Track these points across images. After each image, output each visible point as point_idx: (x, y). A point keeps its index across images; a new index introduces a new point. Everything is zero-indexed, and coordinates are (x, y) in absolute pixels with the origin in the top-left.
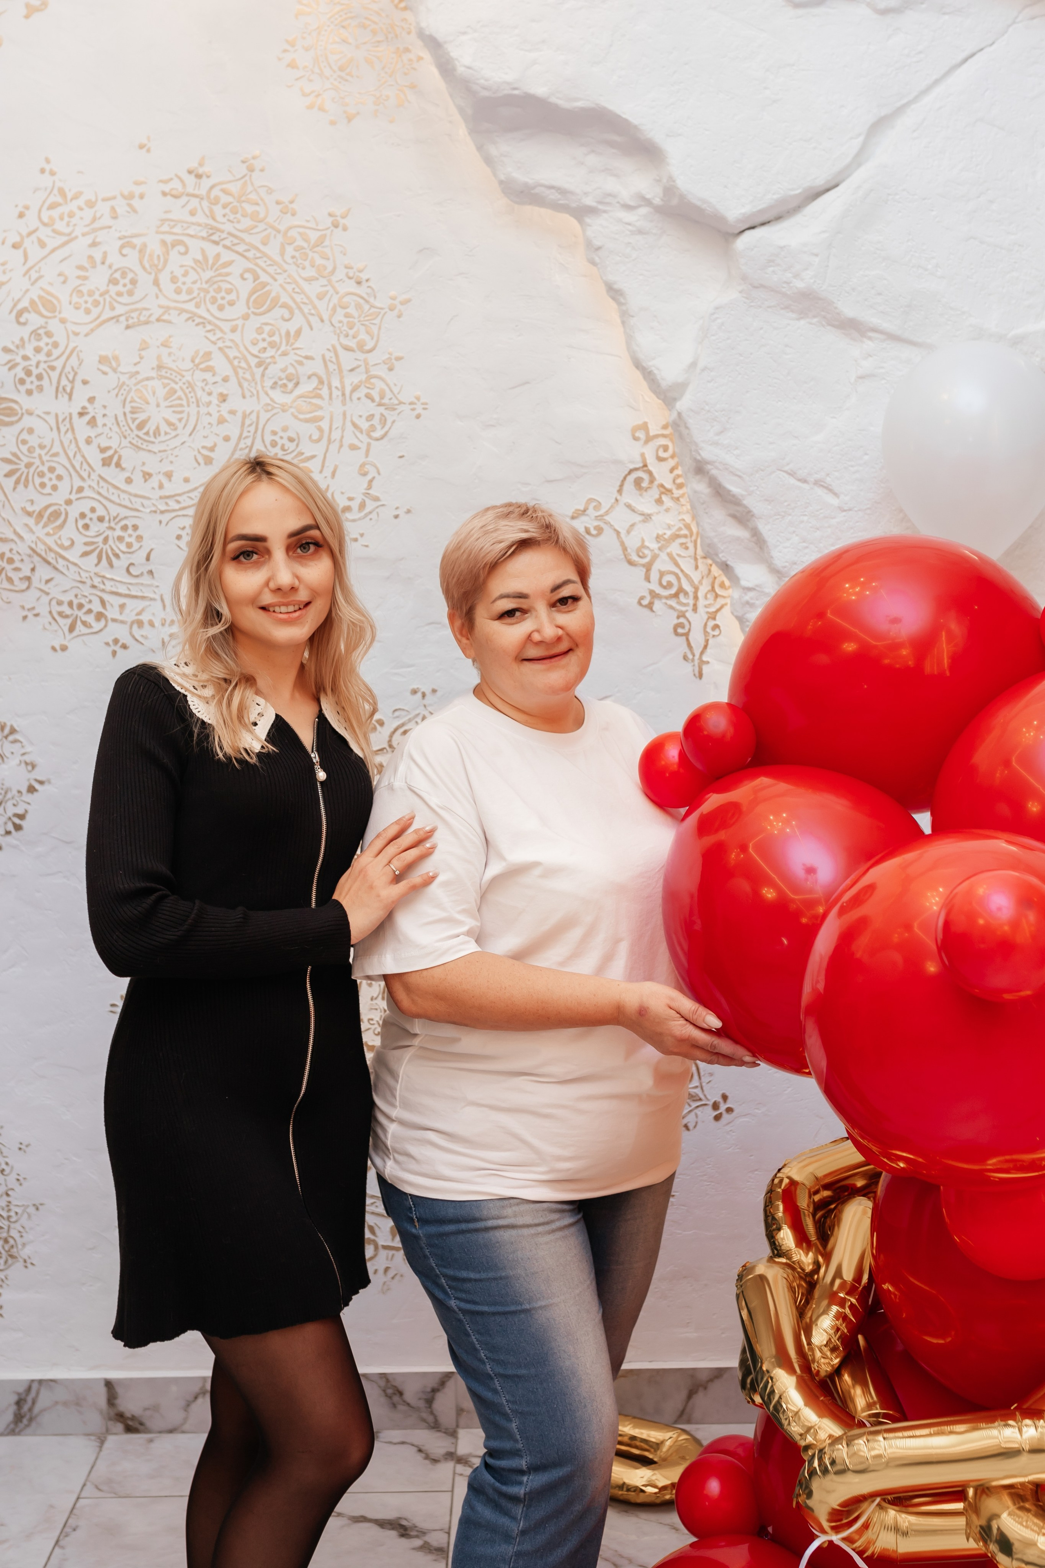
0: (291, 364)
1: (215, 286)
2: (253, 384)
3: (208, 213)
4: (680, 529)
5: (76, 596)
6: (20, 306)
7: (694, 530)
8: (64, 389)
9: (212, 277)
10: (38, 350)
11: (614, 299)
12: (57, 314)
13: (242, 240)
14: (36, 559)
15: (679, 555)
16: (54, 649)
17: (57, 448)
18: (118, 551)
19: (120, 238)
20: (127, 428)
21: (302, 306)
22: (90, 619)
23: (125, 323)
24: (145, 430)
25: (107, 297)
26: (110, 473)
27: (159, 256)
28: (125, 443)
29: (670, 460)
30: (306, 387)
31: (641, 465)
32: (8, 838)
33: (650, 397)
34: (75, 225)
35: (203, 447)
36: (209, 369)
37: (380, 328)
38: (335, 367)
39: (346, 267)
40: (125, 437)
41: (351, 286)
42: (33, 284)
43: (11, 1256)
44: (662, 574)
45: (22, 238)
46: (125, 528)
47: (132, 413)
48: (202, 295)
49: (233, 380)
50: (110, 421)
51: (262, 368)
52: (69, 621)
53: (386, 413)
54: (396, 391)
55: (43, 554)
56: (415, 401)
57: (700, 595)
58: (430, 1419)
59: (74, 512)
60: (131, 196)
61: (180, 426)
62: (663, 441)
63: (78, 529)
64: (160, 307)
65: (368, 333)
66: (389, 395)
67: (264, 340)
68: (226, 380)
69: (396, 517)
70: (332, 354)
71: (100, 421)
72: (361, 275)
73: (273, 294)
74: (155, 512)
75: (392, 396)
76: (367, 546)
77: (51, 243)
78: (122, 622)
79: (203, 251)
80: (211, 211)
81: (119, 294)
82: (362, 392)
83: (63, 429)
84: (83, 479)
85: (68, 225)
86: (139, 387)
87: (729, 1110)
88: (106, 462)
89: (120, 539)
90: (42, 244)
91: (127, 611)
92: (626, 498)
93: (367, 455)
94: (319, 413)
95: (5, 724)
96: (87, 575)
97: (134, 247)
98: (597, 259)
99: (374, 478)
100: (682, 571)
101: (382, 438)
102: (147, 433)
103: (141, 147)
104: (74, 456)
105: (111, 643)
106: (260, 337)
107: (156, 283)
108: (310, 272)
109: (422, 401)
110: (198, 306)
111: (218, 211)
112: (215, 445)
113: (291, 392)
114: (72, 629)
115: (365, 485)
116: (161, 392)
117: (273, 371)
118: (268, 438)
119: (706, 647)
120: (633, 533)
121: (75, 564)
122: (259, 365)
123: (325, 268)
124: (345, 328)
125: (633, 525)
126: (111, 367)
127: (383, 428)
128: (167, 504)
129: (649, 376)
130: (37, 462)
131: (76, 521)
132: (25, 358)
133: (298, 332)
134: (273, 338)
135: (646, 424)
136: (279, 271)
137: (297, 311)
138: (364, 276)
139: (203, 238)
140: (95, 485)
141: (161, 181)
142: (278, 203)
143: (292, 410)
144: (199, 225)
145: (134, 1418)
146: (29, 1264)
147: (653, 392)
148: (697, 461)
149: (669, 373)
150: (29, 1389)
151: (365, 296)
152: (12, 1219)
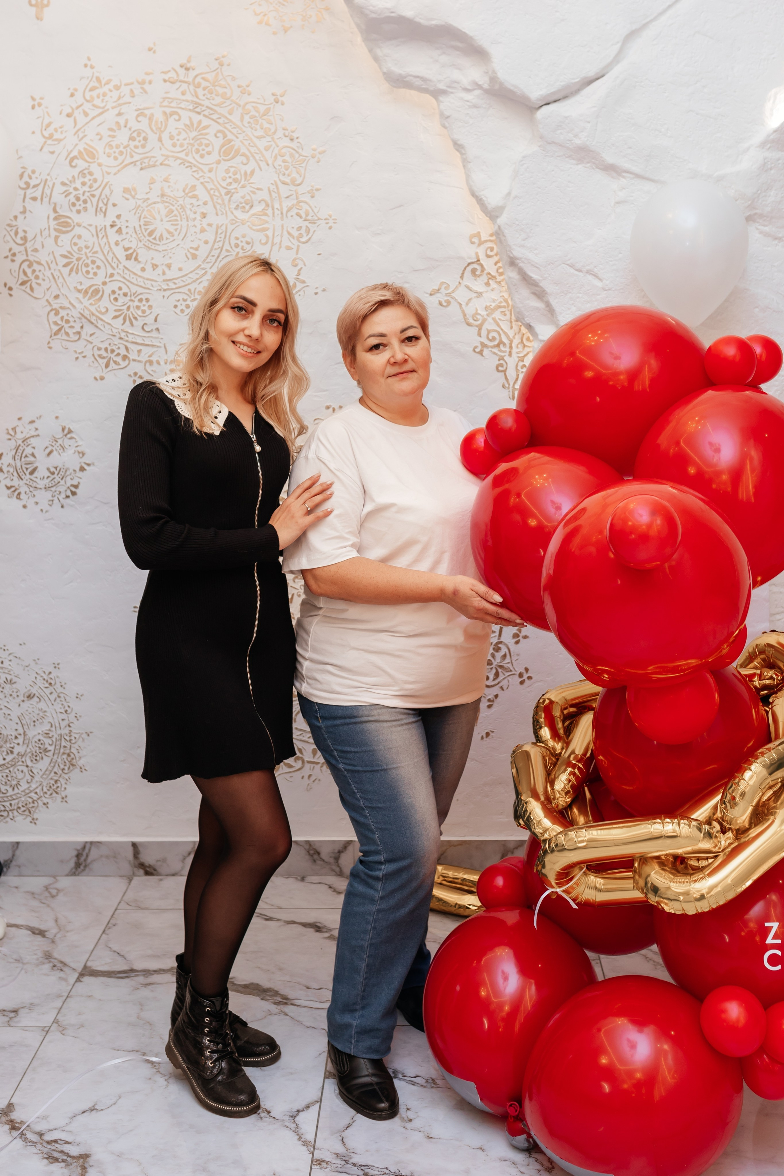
0: (249, 194)
1: (198, 142)
2: (223, 206)
3: (194, 94)
4: (501, 302)
5: (110, 344)
6: (72, 155)
7: (510, 303)
8: (101, 210)
9: (196, 136)
10: (84, 184)
12: (96, 160)
13: (215, 111)
14: (84, 320)
15: (500, 319)
16: (96, 379)
17: (97, 248)
18: (136, 316)
19: (136, 110)
20: (141, 235)
21: (255, 155)
22: (119, 359)
23: (140, 166)
24: (153, 237)
25: (128, 149)
26: (130, 264)
27: (161, 122)
28: (140, 245)
29: (494, 257)
30: (258, 208)
31: (476, 260)
32: (68, 500)
33: (481, 215)
34: (107, 102)
35: (191, 248)
36: (195, 197)
37: (305, 170)
38: (277, 195)
39: (284, 129)
40: (141, 241)
41: (286, 142)
42: (80, 141)
43: (72, 765)
44: (489, 332)
45: (73, 110)
46: (141, 300)
47: (145, 225)
48: (190, 147)
49: (210, 203)
50: (131, 230)
51: (229, 196)
52: (105, 361)
53: (309, 225)
54: (316, 211)
55: (88, 317)
56: (328, 217)
57: (512, 345)
58: (337, 870)
59: (108, 289)
60: (143, 83)
61: (176, 234)
62: (490, 245)
63: (110, 301)
64: (162, 155)
65: (298, 173)
66: (311, 214)
67: (230, 177)
68: (205, 203)
69: (316, 294)
70: (274, 187)
71: (124, 230)
72: (293, 134)
73: (236, 147)
74: (160, 290)
75: (313, 214)
77: (92, 114)
78: (140, 361)
79: (190, 119)
80: (196, 92)
81: (136, 147)
82: (294, 211)
83: (100, 236)
84: (114, 268)
85: (102, 101)
86: (149, 208)
87: (530, 678)
88: (128, 258)
89: (138, 307)
90: (86, 114)
91: (142, 354)
92: (466, 282)
93: (297, 254)
94: (266, 226)
95: (65, 427)
96: (117, 331)
97: (145, 116)
98: (447, 125)
99: (302, 268)
100: (502, 330)
101: (307, 242)
102: (155, 239)
103: (150, 49)
104: (108, 253)
105: (132, 375)
106: (227, 176)
107: (160, 140)
108: (260, 133)
109: (333, 217)
110: (187, 155)
111: (200, 92)
112: (199, 246)
113: (248, 212)
114: (107, 366)
115: (296, 273)
116: (164, 212)
117: (236, 197)
118: (233, 242)
119: (515, 379)
120: (470, 305)
121: (109, 324)
122: (227, 194)
123: (270, 130)
124: (283, 169)
125: (470, 300)
126: (131, 195)
127: (307, 235)
128: (168, 285)
129: (480, 201)
130: (84, 257)
131: (110, 296)
132: (76, 189)
133: (253, 172)
134: (236, 176)
135: (479, 233)
136: (240, 132)
137: (251, 158)
138: (295, 135)
139: (190, 110)
140: (121, 272)
141: (163, 72)
142: (239, 87)
143: (249, 223)
144: (188, 101)
145: (150, 866)
146: (83, 770)
147: (484, 212)
148: (511, 258)
149: (493, 199)
150: (84, 848)
151: (296, 148)
152: (73, 742)
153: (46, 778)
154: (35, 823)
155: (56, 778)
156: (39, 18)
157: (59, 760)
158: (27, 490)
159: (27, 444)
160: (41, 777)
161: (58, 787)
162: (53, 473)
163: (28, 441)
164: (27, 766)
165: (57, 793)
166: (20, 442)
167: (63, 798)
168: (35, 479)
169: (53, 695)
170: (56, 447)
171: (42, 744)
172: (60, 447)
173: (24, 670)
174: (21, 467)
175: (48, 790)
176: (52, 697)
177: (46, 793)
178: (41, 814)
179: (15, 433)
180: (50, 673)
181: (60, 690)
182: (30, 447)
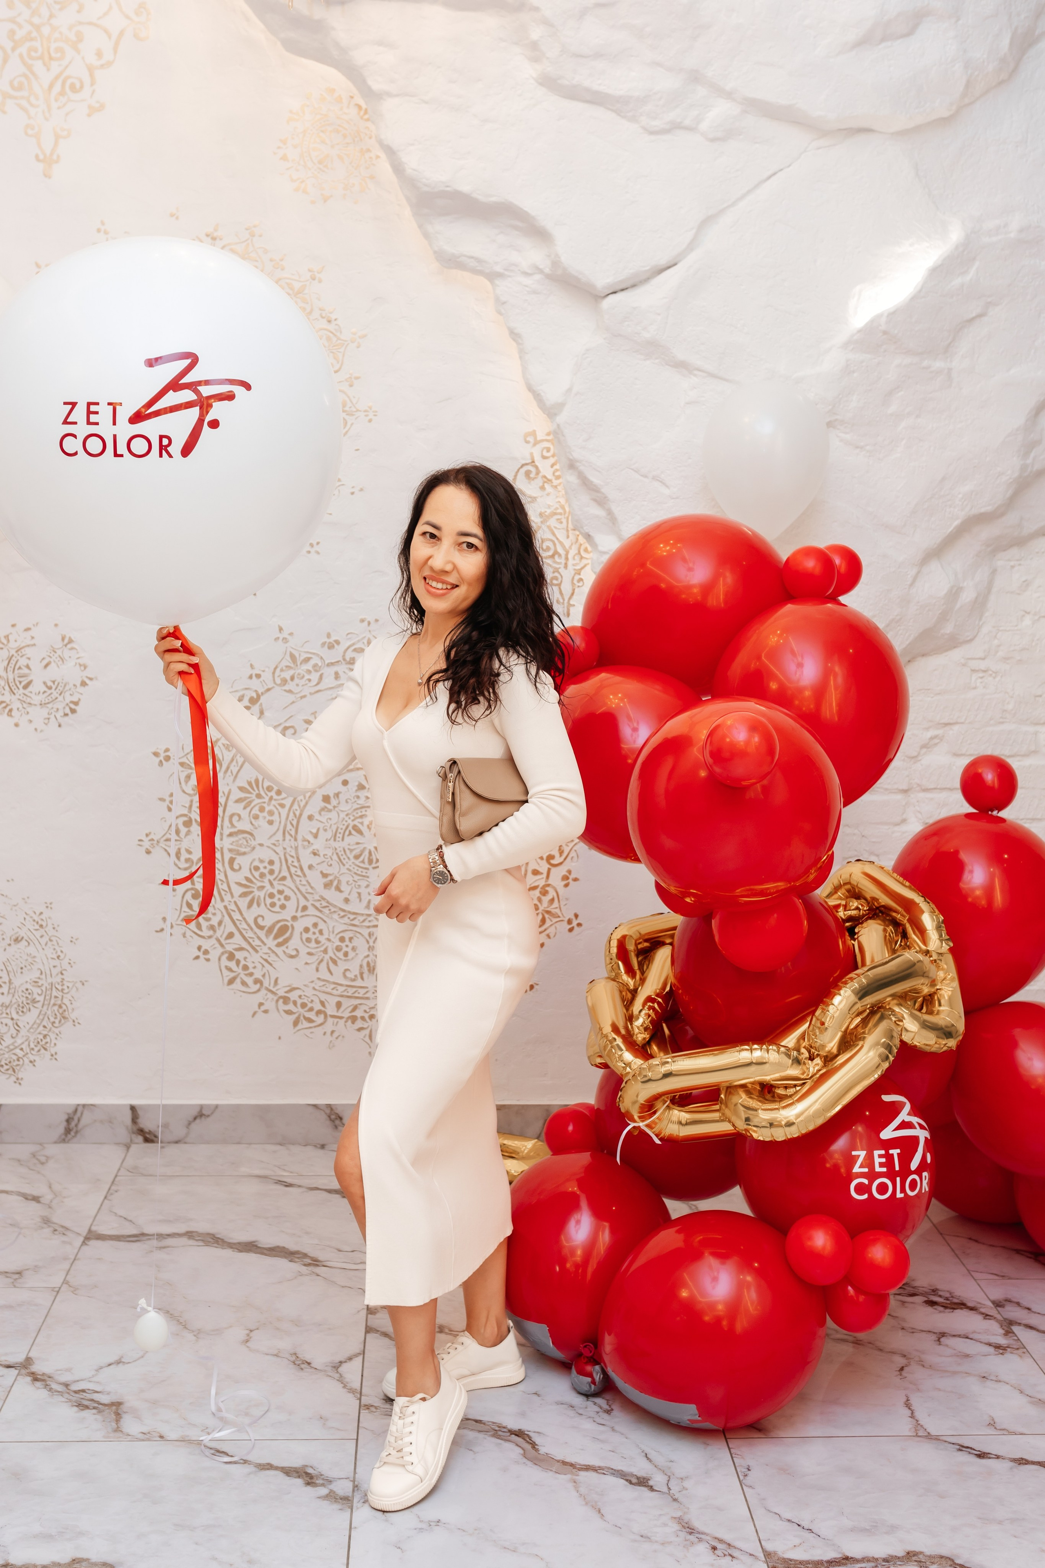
4: (557, 509)
7: (567, 509)
11: (514, 340)
15: (555, 528)
29: (551, 458)
31: (530, 461)
32: (66, 718)
33: (539, 412)
37: (344, 355)
39: (320, 310)
43: (64, 1018)
44: (544, 541)
53: (347, 417)
54: (355, 401)
56: (369, 409)
57: (570, 556)
62: (547, 445)
65: (335, 359)
66: (349, 404)
69: (353, 493)
72: (331, 315)
75: (352, 405)
76: (331, 514)
87: (579, 925)
95: (65, 636)
98: (504, 311)
100: (557, 539)
101: (344, 436)
103: (172, 215)
109: (374, 409)
119: (573, 594)
127: (344, 428)
129: (538, 397)
135: (534, 431)
138: (333, 317)
142: (271, 260)
145: (150, 1132)
146: (76, 1024)
147: (541, 408)
148: (570, 460)
149: (552, 395)
150: (76, 1111)
151: (334, 332)
152: (65, 992)
153: (33, 1033)
154: (20, 1084)
155: (45, 1033)
156: (47, 175)
157: (49, 1012)
158: (20, 706)
159: (21, 654)
160: (28, 1031)
161: (47, 1043)
162: (50, 688)
163: (23, 650)
164: (12, 1019)
165: (46, 1049)
166: (13, 652)
167: (52, 1055)
168: (29, 694)
169: (44, 938)
170: (54, 658)
171: (29, 994)
172: (59, 659)
173: (11, 909)
174: (14, 680)
175: (36, 1046)
176: (43, 941)
177: (33, 1049)
178: (26, 1073)
179: (8, 641)
180: (41, 913)
181: (51, 932)
182: (24, 657)
